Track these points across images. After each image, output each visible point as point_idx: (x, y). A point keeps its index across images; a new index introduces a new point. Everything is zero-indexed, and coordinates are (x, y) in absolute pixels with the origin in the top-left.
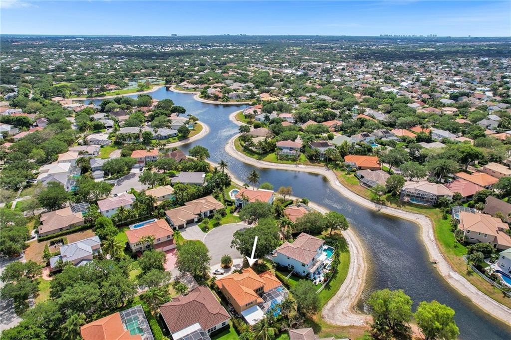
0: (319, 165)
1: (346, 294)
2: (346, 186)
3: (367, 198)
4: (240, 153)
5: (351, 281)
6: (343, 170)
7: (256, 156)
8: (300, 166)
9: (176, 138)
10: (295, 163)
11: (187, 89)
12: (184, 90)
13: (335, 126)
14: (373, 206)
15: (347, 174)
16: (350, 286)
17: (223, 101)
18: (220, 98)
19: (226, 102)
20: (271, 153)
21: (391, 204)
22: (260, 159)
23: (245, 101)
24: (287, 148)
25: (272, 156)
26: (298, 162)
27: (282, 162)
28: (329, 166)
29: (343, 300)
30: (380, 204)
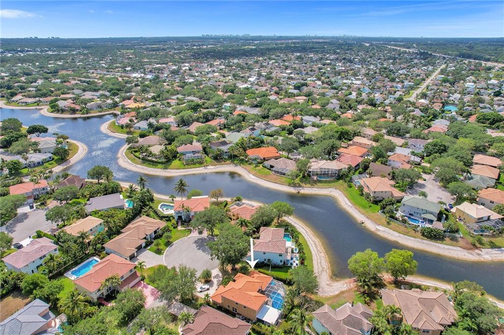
0: (226, 163)
1: (321, 269)
2: (262, 177)
3: (284, 184)
4: (139, 166)
5: (317, 257)
6: (250, 164)
7: (160, 166)
8: (208, 167)
9: (53, 162)
10: (203, 165)
11: (27, 104)
13: (219, 124)
14: (292, 190)
15: (256, 167)
16: (319, 262)
17: (83, 114)
18: (77, 110)
19: (87, 113)
20: (174, 160)
21: (306, 184)
22: (166, 168)
23: (108, 111)
24: (190, 152)
25: (176, 162)
26: (205, 164)
27: (189, 167)
28: (235, 162)
29: (321, 274)
30: (297, 187)
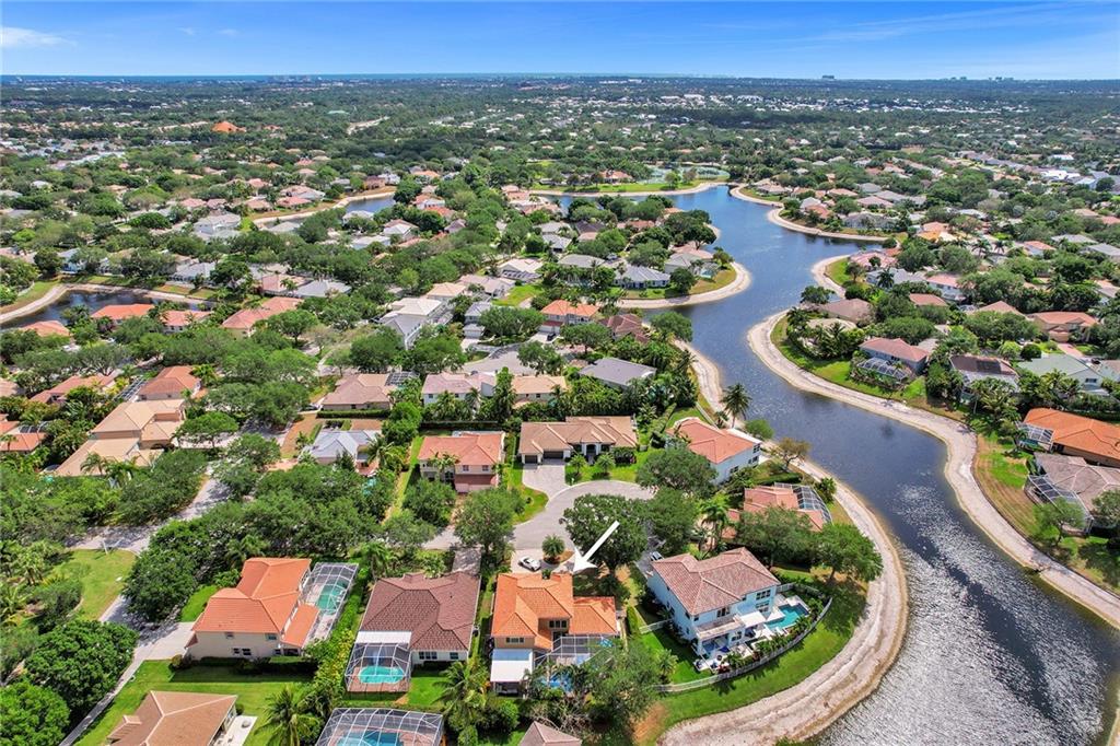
0: (949, 414)
1: (758, 724)
2: (983, 483)
3: (1022, 529)
5: (797, 700)
6: (1002, 442)
7: (803, 360)
8: (896, 405)
10: (888, 395)
11: (766, 194)
12: (757, 196)
14: (1024, 554)
15: (1007, 455)
16: (785, 711)
17: (827, 230)
18: (822, 221)
19: (834, 231)
20: (841, 361)
21: (1088, 566)
22: (806, 369)
23: (879, 236)
24: (884, 357)
25: (842, 367)
26: (895, 395)
27: (854, 385)
28: (976, 421)
29: (742, 731)
30: (1051, 556)
